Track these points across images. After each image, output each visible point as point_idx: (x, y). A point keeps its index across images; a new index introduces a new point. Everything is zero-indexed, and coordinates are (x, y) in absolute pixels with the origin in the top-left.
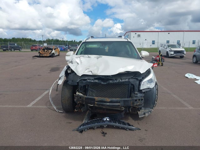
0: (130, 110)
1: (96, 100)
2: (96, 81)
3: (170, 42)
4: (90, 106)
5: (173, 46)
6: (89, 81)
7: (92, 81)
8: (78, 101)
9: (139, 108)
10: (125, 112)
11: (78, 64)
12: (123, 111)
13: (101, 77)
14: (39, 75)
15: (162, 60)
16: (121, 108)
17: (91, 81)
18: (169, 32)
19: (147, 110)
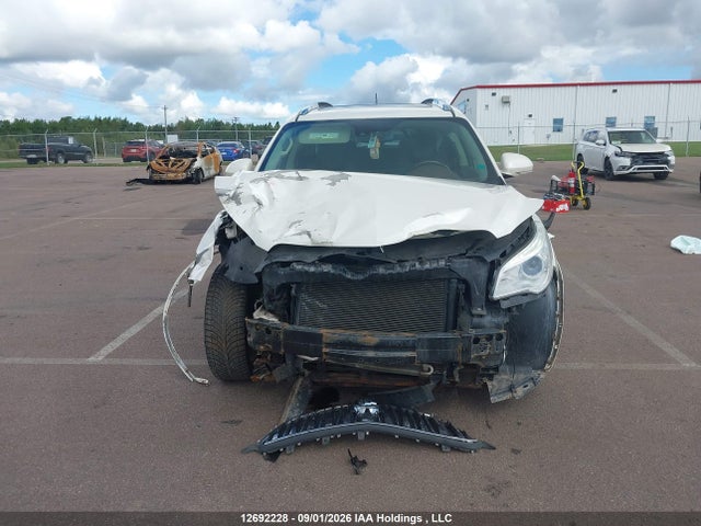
0: (453, 376)
1: (324, 340)
2: (327, 268)
3: (618, 122)
4: (305, 360)
5: (630, 137)
6: (299, 267)
7: (312, 269)
8: (260, 344)
9: (487, 369)
10: (438, 384)
11: (260, 204)
12: (427, 380)
13: (344, 252)
14: (140, 249)
15: (585, 187)
16: (421, 369)
17: (306, 268)
18: (615, 87)
19: (522, 376)
